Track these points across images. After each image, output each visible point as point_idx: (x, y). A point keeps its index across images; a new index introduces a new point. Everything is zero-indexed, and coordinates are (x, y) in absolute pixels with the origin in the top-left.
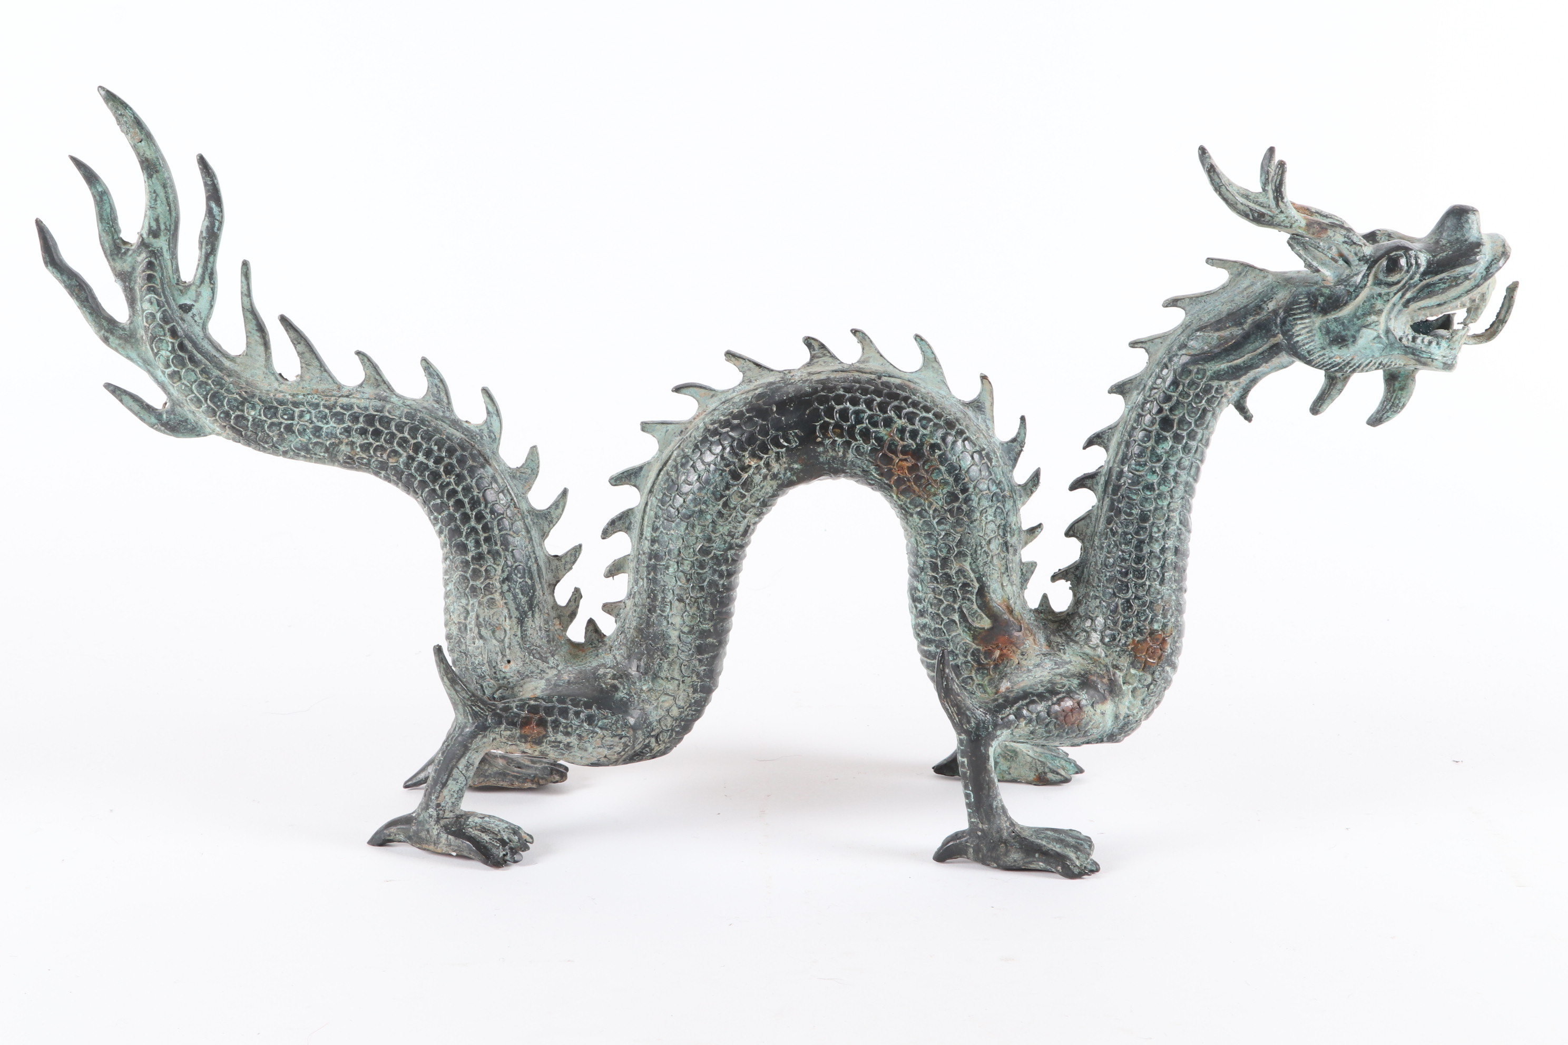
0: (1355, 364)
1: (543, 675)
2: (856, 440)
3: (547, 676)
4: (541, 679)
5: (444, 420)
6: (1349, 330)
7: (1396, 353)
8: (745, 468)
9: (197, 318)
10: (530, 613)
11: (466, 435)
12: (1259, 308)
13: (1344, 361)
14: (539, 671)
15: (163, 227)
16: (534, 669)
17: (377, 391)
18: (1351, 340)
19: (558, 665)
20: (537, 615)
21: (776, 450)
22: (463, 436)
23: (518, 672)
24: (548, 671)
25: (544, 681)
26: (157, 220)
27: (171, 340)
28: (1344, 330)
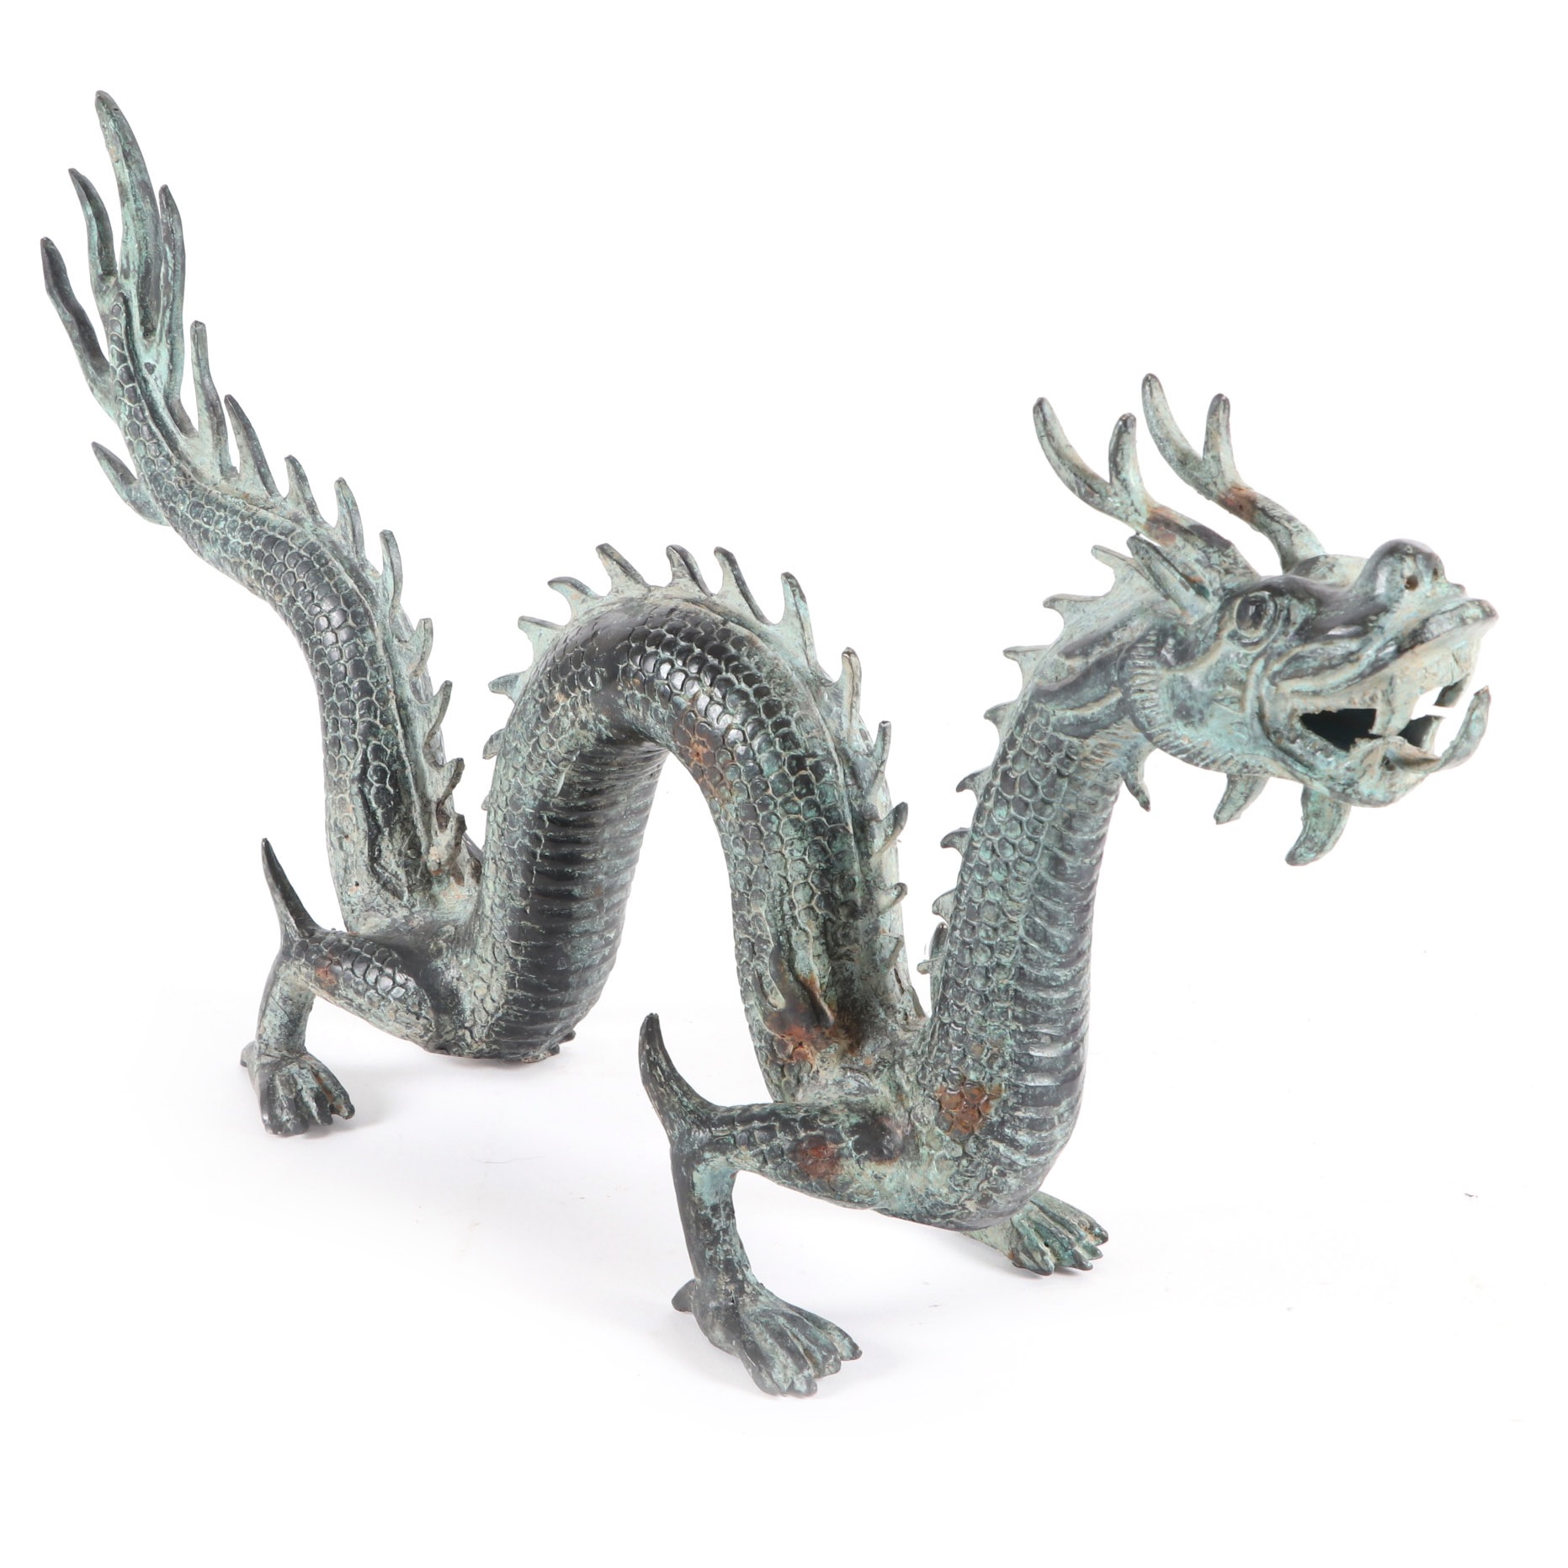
0: (1208, 757)
1: (392, 912)
2: (655, 701)
3: (395, 916)
4: (388, 916)
5: (345, 562)
6: (1196, 701)
7: (1262, 753)
8: (554, 704)
9: (158, 382)
10: (386, 831)
11: (359, 587)
12: (1107, 637)
13: (1194, 747)
14: (387, 906)
15: (132, 267)
16: (382, 902)
17: (296, 510)
18: (1198, 716)
19: (413, 906)
20: (397, 835)
21: (583, 689)
22: (355, 587)
23: (363, 899)
24: (398, 909)
25: (389, 920)
26: (127, 258)
27: (129, 404)
28: (1190, 698)
